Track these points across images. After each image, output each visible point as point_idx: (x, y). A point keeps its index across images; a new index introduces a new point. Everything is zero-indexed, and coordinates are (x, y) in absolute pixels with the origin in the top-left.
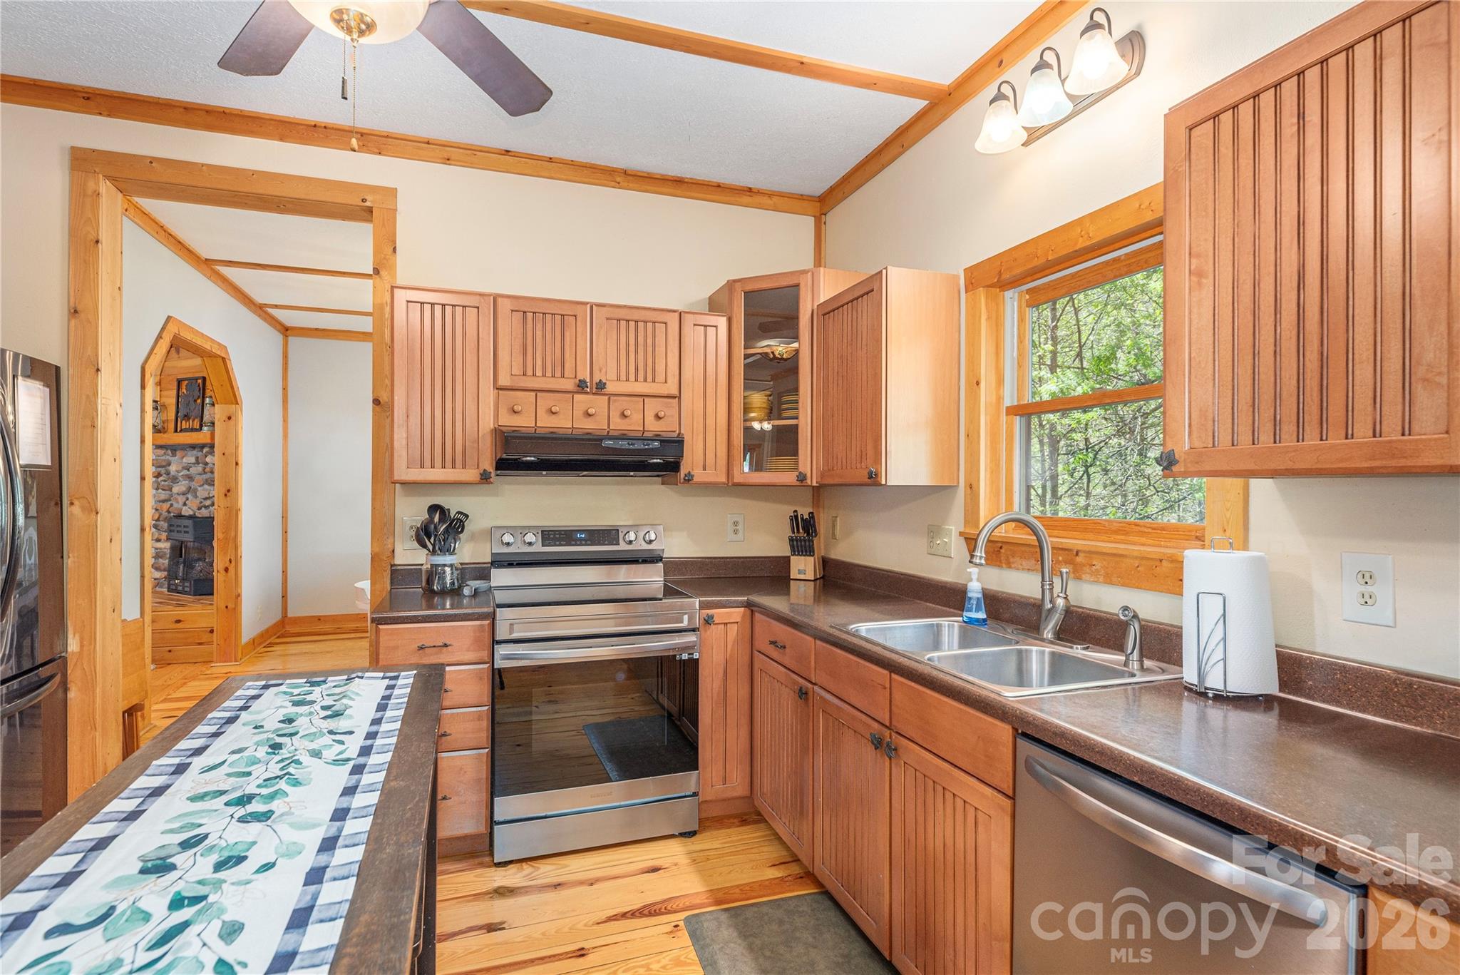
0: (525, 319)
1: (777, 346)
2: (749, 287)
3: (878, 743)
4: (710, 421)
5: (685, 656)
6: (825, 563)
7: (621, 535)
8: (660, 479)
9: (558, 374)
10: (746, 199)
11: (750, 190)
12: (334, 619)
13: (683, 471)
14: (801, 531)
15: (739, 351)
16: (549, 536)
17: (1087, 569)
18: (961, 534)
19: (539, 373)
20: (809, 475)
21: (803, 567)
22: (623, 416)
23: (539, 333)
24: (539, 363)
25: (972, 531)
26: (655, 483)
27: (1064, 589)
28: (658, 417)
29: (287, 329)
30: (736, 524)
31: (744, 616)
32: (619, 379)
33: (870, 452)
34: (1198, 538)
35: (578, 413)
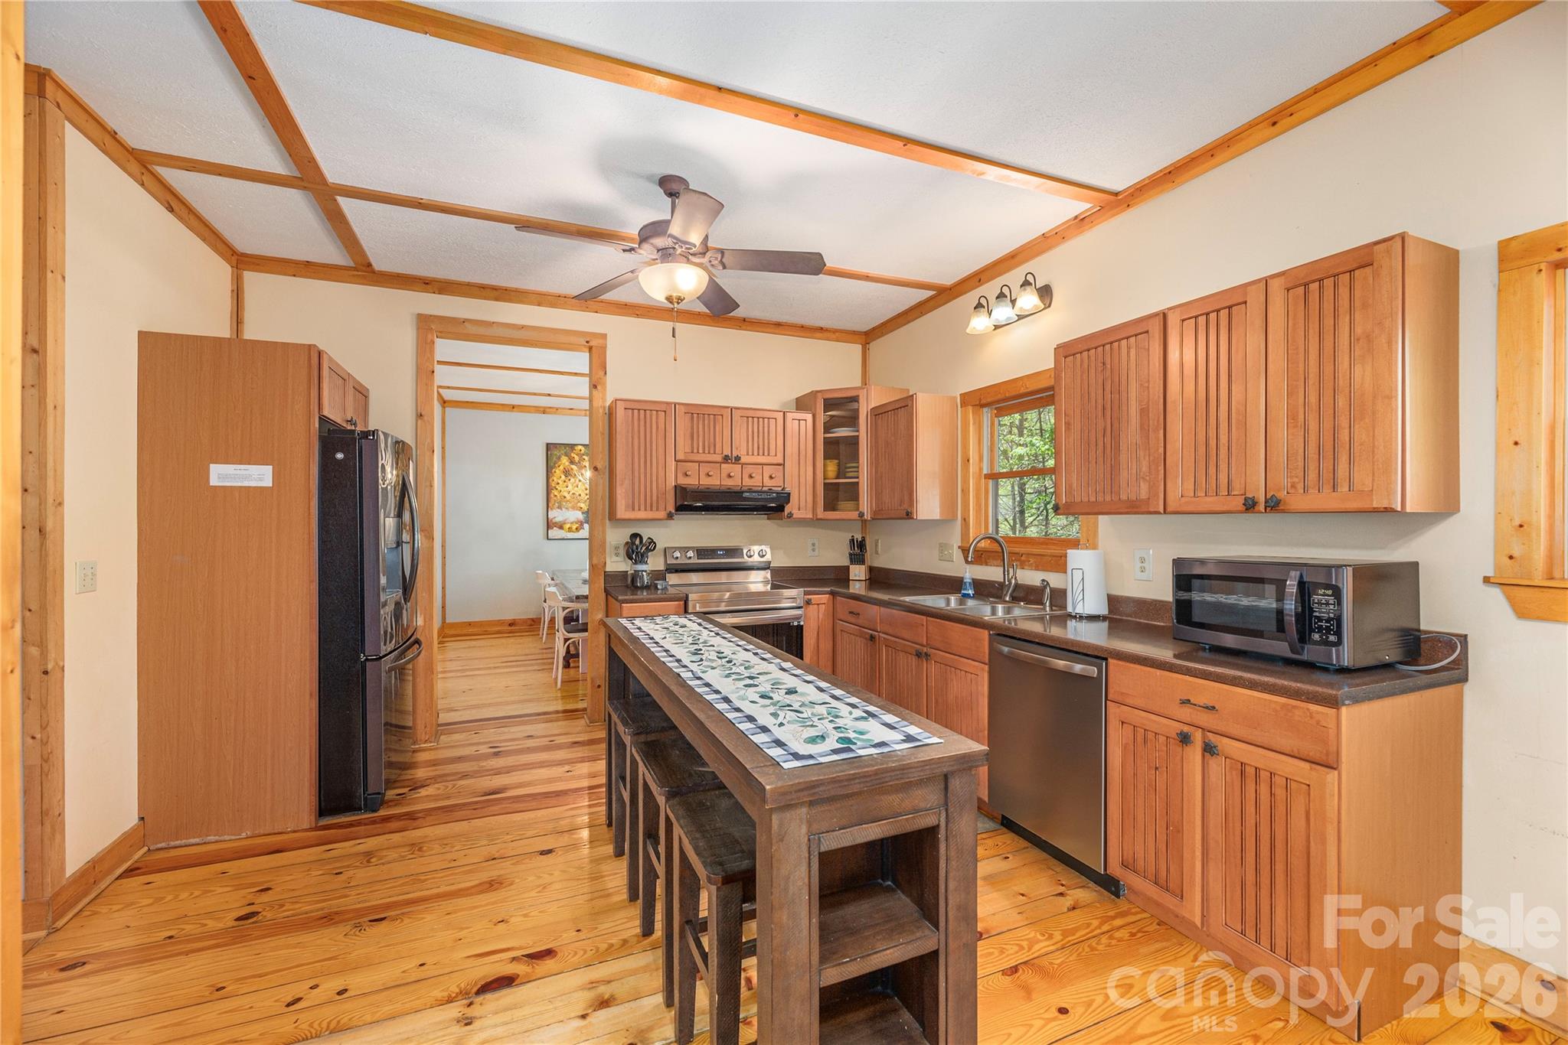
0: (692, 418)
1: (843, 432)
2: (828, 396)
3: (919, 655)
4: (802, 480)
5: (796, 624)
6: (871, 569)
7: (745, 551)
8: (766, 516)
9: (712, 452)
10: (818, 335)
11: (822, 328)
12: (480, 624)
13: (787, 510)
14: (856, 548)
15: (821, 436)
16: (702, 552)
17: (1027, 563)
18: (959, 547)
19: (701, 451)
20: (866, 514)
21: (858, 572)
22: (751, 477)
23: (701, 426)
24: (701, 444)
25: (965, 545)
26: (763, 519)
27: (1015, 573)
28: (771, 477)
29: (445, 402)
30: (813, 545)
31: (828, 601)
32: (748, 454)
33: (906, 498)
34: (1075, 544)
35: (724, 475)
